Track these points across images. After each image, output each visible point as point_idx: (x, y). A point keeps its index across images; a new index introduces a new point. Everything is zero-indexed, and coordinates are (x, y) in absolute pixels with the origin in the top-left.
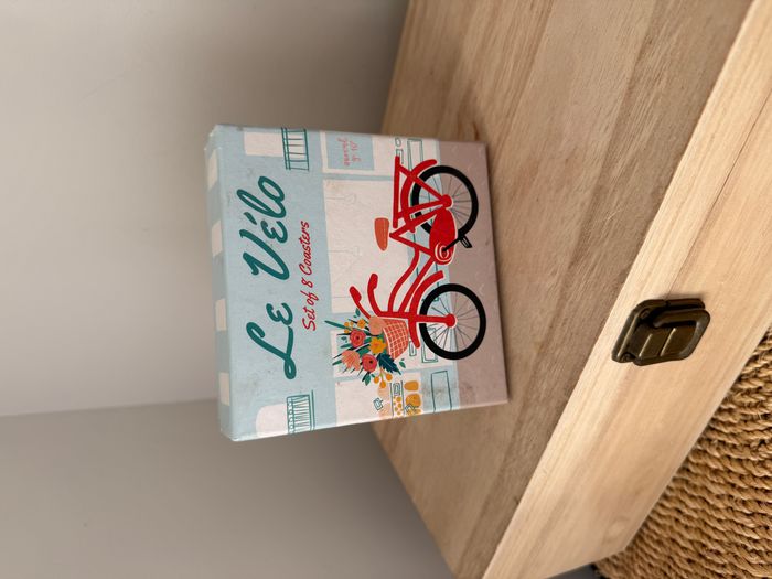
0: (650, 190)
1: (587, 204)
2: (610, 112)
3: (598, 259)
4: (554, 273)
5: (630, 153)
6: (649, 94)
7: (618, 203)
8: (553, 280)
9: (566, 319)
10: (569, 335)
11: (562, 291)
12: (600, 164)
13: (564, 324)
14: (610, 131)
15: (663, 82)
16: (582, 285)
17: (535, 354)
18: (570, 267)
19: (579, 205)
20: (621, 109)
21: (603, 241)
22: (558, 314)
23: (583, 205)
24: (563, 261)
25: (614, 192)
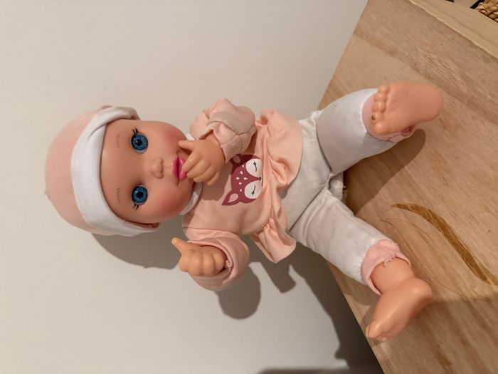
0: (483, 64)
5: (459, 79)
6: (436, 66)
7: (483, 89)
12: (456, 101)
15: (434, 56)
19: (473, 121)
23: (473, 118)
25: (475, 91)
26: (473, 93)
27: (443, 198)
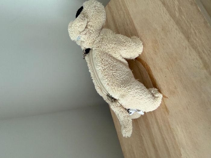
0: (190, 5)
1: (177, 28)
2: (164, 12)
3: (194, 30)
4: (186, 48)
5: (177, 9)
7: (185, 17)
8: (188, 50)
9: (203, 51)
10: (209, 52)
11: (193, 48)
12: (172, 19)
13: (204, 52)
14: (167, 13)
16: (197, 39)
17: (205, 71)
18: (189, 41)
19: (175, 31)
20: (165, 8)
21: (191, 26)
22: (199, 53)
23: (176, 29)
24: (185, 43)
25: (181, 17)
26: (180, 18)
27: (152, 59)
